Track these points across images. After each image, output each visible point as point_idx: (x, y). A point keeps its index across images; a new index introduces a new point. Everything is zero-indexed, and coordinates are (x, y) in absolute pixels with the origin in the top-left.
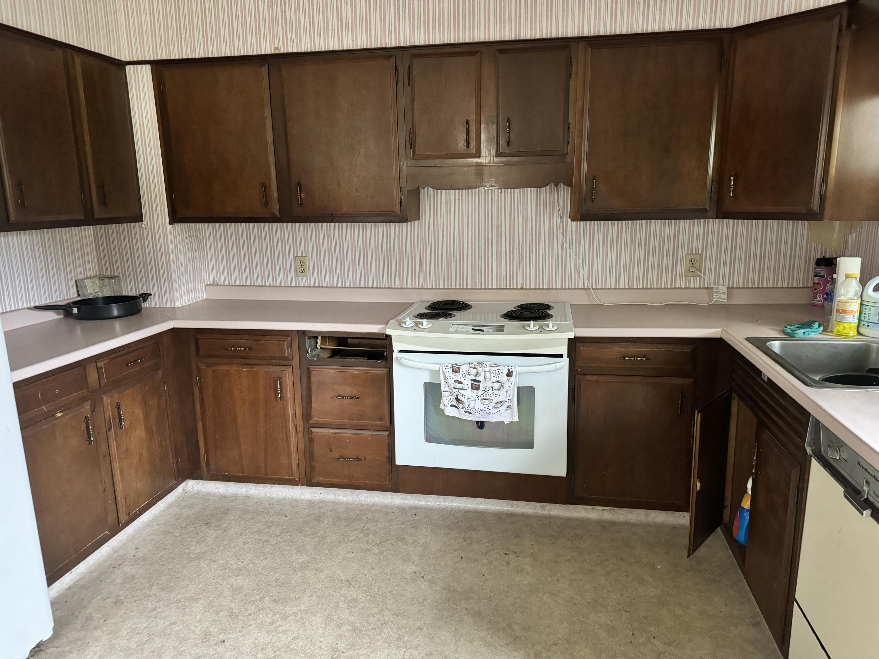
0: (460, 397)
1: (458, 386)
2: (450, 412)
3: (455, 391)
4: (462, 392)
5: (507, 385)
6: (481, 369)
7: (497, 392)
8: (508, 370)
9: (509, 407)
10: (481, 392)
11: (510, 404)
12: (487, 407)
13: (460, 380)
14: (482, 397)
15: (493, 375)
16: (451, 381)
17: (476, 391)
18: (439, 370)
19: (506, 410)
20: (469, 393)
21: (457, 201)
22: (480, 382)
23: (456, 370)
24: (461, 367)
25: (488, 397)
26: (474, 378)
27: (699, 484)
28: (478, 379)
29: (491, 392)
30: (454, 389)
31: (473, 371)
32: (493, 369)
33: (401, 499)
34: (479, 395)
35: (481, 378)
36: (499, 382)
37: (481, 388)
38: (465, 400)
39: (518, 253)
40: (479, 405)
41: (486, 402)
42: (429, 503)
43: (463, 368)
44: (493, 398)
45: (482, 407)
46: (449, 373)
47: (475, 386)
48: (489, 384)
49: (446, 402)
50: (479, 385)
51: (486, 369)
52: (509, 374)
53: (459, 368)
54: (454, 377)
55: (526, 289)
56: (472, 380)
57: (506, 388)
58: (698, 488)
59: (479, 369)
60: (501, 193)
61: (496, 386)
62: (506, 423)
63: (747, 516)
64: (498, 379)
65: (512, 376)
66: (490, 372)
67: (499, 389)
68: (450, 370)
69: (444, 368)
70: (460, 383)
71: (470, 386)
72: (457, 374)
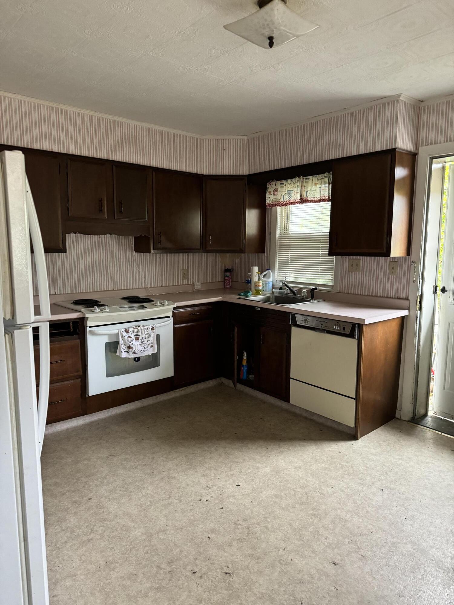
0: (131, 346)
1: (130, 339)
2: (124, 355)
3: (128, 342)
4: (132, 342)
5: (152, 334)
6: (139, 329)
7: (148, 339)
8: (152, 327)
9: (152, 346)
10: (140, 341)
11: (152, 344)
12: (144, 348)
13: (130, 336)
14: (141, 343)
15: (145, 331)
16: (126, 338)
17: (137, 341)
18: (118, 334)
19: (150, 348)
20: (135, 342)
21: (75, 241)
22: (139, 335)
23: (127, 331)
24: (129, 329)
25: (144, 342)
26: (136, 334)
27: (237, 357)
28: (138, 334)
29: (144, 340)
30: (127, 342)
31: (136, 330)
32: (145, 327)
33: (83, 420)
34: (139, 342)
35: (140, 334)
36: (148, 334)
37: (140, 339)
38: (134, 347)
39: (110, 270)
40: (140, 348)
41: (143, 345)
42: (99, 418)
43: (131, 329)
44: (146, 342)
45: (141, 348)
46: (125, 334)
47: (137, 339)
48: (144, 336)
49: (122, 350)
50: (139, 337)
51: (142, 328)
52: (153, 329)
53: (129, 330)
54: (127, 335)
55: (115, 290)
56: (135, 335)
57: (152, 336)
58: (237, 358)
59: (139, 328)
60: (100, 237)
61: (147, 336)
62: (150, 355)
63: (246, 368)
64: (147, 332)
65: (154, 329)
66: (144, 329)
67: (149, 337)
68: (124, 332)
69: (121, 331)
70: (130, 337)
71: (134, 339)
72: (128, 333)
